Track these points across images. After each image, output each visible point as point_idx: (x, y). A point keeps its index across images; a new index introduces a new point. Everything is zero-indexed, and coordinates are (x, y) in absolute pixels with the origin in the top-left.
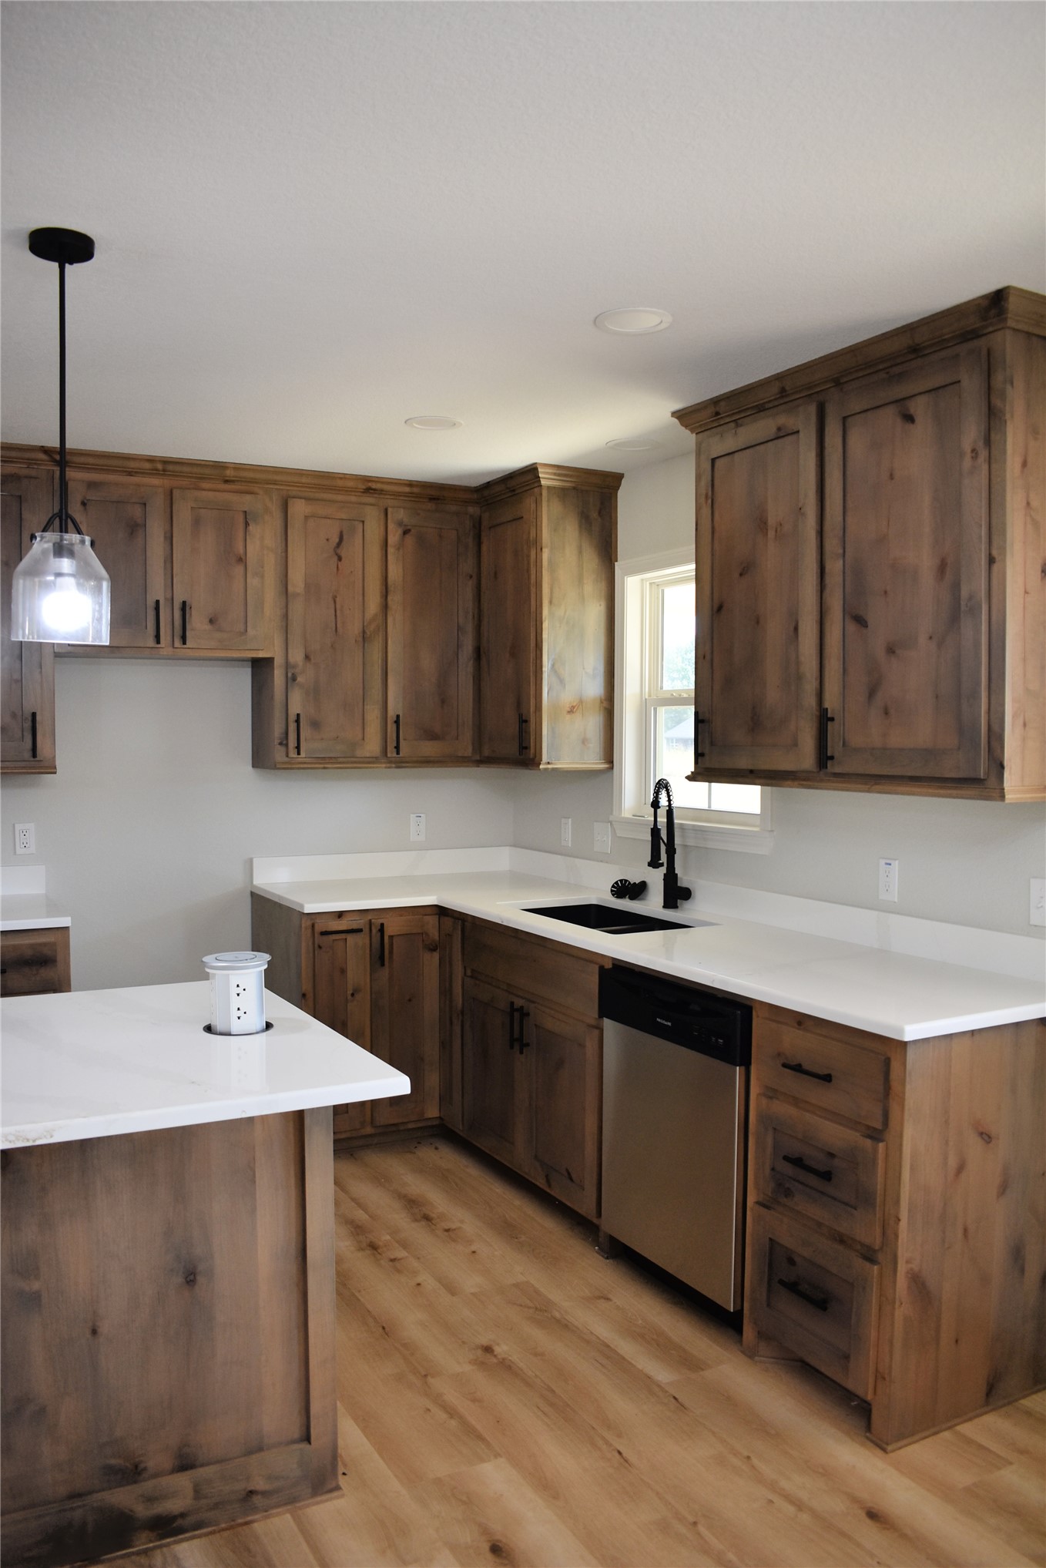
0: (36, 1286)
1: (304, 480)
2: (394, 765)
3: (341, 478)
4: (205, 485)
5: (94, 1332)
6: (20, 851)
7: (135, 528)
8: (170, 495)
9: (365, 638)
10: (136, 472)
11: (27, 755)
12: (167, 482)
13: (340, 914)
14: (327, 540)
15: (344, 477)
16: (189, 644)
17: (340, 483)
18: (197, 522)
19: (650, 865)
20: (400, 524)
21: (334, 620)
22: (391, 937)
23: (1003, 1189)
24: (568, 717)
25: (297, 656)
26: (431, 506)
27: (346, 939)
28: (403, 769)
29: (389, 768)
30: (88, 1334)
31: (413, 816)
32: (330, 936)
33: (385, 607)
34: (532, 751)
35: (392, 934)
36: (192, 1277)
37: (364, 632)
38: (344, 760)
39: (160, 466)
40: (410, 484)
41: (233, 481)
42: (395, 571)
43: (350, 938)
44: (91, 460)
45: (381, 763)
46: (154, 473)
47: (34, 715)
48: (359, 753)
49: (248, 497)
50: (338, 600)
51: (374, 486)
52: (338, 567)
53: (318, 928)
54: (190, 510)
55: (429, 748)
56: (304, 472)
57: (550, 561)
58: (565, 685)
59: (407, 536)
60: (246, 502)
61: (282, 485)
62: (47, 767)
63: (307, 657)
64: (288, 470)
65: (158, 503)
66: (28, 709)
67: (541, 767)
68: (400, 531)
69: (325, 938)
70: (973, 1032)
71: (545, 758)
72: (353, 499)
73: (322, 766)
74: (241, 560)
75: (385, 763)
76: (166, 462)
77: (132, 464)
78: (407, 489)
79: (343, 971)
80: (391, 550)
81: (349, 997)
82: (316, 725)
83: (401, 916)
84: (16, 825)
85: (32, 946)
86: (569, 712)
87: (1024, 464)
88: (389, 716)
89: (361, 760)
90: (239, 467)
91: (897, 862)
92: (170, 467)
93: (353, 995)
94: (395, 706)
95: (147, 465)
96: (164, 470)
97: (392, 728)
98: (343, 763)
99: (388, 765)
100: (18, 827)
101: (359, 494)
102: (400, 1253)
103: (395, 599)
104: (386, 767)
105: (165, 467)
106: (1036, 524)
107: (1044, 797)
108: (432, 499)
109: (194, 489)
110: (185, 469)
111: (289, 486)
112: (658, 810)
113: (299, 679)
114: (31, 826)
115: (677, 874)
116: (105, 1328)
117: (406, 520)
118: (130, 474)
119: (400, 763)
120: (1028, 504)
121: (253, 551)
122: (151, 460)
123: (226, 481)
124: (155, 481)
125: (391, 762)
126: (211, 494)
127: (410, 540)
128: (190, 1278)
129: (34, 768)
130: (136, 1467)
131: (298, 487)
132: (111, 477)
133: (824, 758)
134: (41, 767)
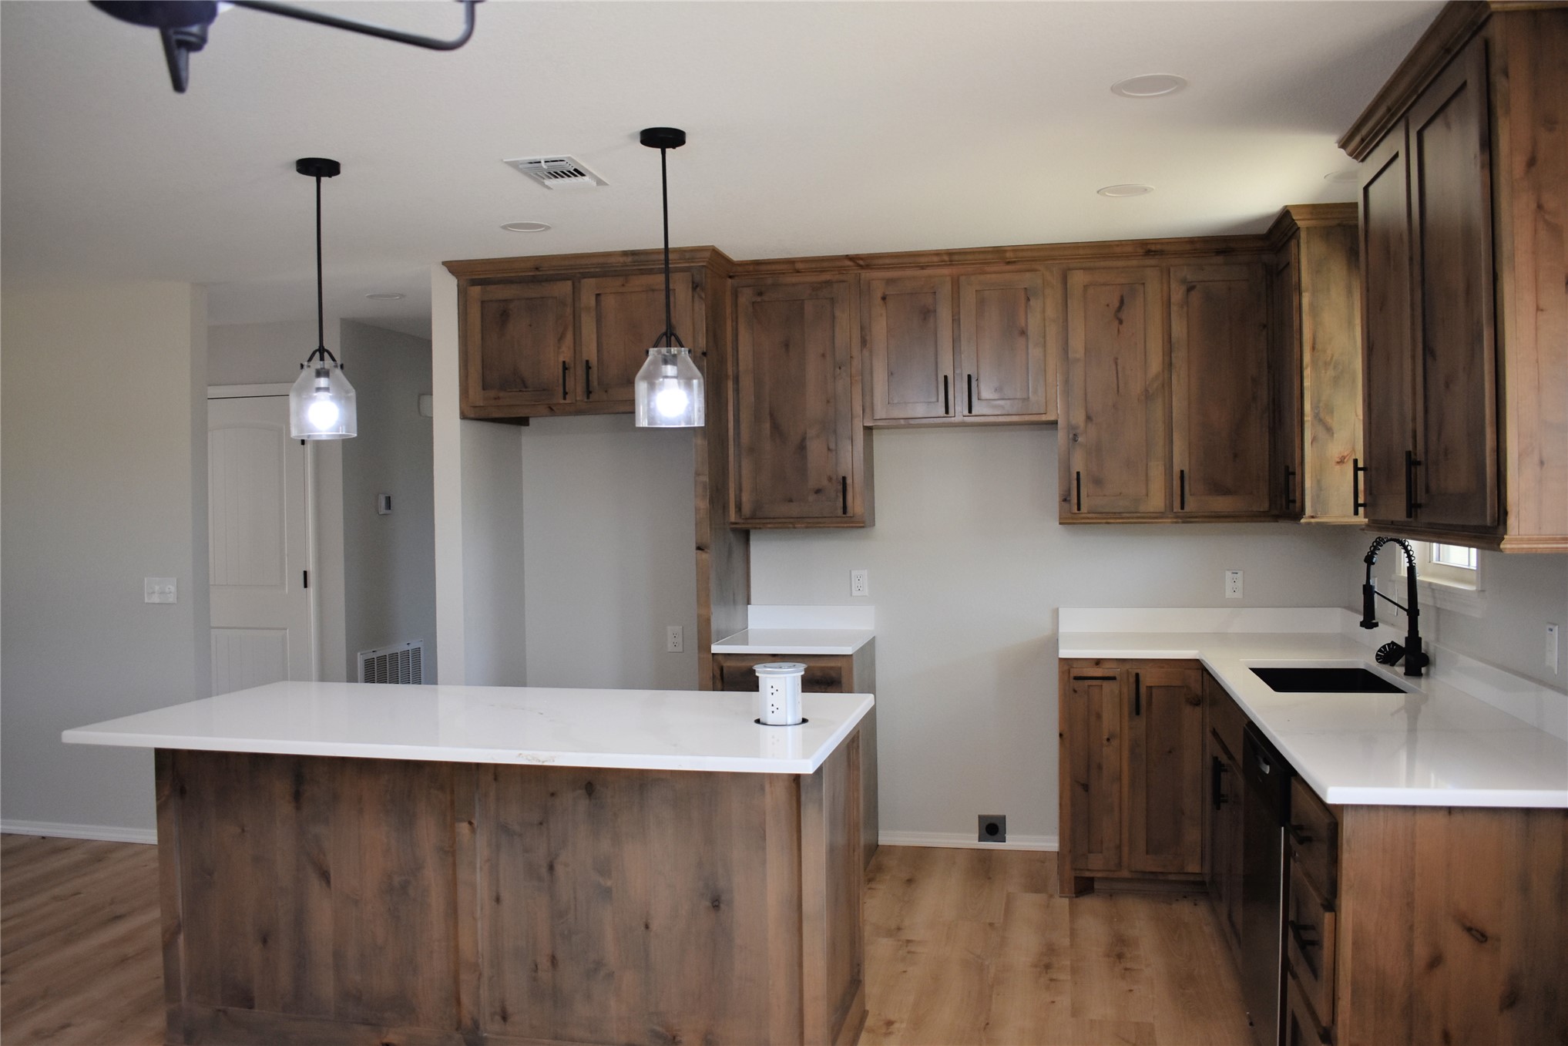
0: (609, 883)
1: (1081, 252)
2: (1180, 520)
3: (1118, 245)
4: (988, 269)
5: (647, 927)
6: (855, 593)
7: (927, 313)
8: (956, 283)
9: (1147, 396)
10: (928, 266)
11: (840, 512)
12: (954, 271)
13: (1098, 662)
14: (1108, 305)
15: (1120, 243)
16: (974, 413)
17: (1118, 250)
18: (981, 302)
19: (1363, 624)
20: (1184, 281)
21: (1116, 381)
22: (1150, 688)
23: (1511, 1000)
24: (1338, 467)
25: (1078, 418)
26: (1220, 259)
27: (1102, 686)
28: (1190, 525)
29: (1176, 523)
30: (643, 928)
31: (1228, 574)
32: (1086, 681)
33: (1169, 365)
34: (1298, 504)
35: (1151, 685)
36: (716, 903)
37: (1147, 390)
38: (1128, 515)
39: (946, 258)
40: (1191, 241)
41: (1014, 262)
42: (1179, 329)
43: (1105, 684)
44: (887, 261)
45: (1167, 518)
46: (942, 264)
47: (844, 478)
48: (1142, 508)
49: (1028, 275)
50: (1119, 361)
51: (1153, 248)
52: (1119, 330)
53: (1076, 672)
54: (974, 293)
55: (1221, 504)
56: (1080, 245)
57: (1312, 305)
58: (1333, 433)
59: (1193, 292)
60: (1027, 279)
61: (1061, 259)
62: (859, 522)
63: (1089, 418)
64: (1065, 245)
65: (946, 289)
66: (842, 474)
67: (1302, 521)
68: (1184, 288)
69: (1080, 682)
70: (1450, 810)
71: (1308, 511)
72: (1134, 263)
73: (1105, 521)
74: (1023, 333)
75: (1171, 518)
76: (950, 253)
77: (923, 260)
78: (1188, 247)
79: (1099, 717)
80: (1174, 308)
81: (1105, 742)
82: (1098, 482)
83: (1163, 667)
84: (852, 572)
85: (822, 669)
86: (1338, 463)
87: (1532, 162)
88: (1174, 471)
89: (1143, 515)
90: (1016, 249)
91: (1557, 627)
92: (956, 257)
93: (1108, 740)
94: (1180, 461)
95: (935, 259)
96: (951, 261)
97: (1177, 483)
98: (1128, 518)
99: (1175, 520)
100: (854, 573)
101: (1141, 257)
102: (1064, 976)
103: (1180, 357)
104: (1172, 523)
105: (950, 257)
106: (1555, 230)
107: (1566, 548)
108: (1219, 252)
109: (980, 274)
110: (969, 257)
111: (1068, 259)
112: (1372, 567)
113: (1080, 439)
114: (865, 573)
115: (1421, 638)
116: (655, 925)
117: (1189, 278)
118: (922, 268)
119: (1187, 518)
120: (1540, 207)
121: (1033, 323)
122: (938, 253)
123: (1008, 263)
124: (946, 271)
125: (1177, 517)
126: (993, 276)
127: (1195, 297)
128: (716, 904)
129: (846, 523)
130: (674, 1038)
131: (1077, 258)
132: (909, 273)
133: (1413, 507)
134: (852, 522)
